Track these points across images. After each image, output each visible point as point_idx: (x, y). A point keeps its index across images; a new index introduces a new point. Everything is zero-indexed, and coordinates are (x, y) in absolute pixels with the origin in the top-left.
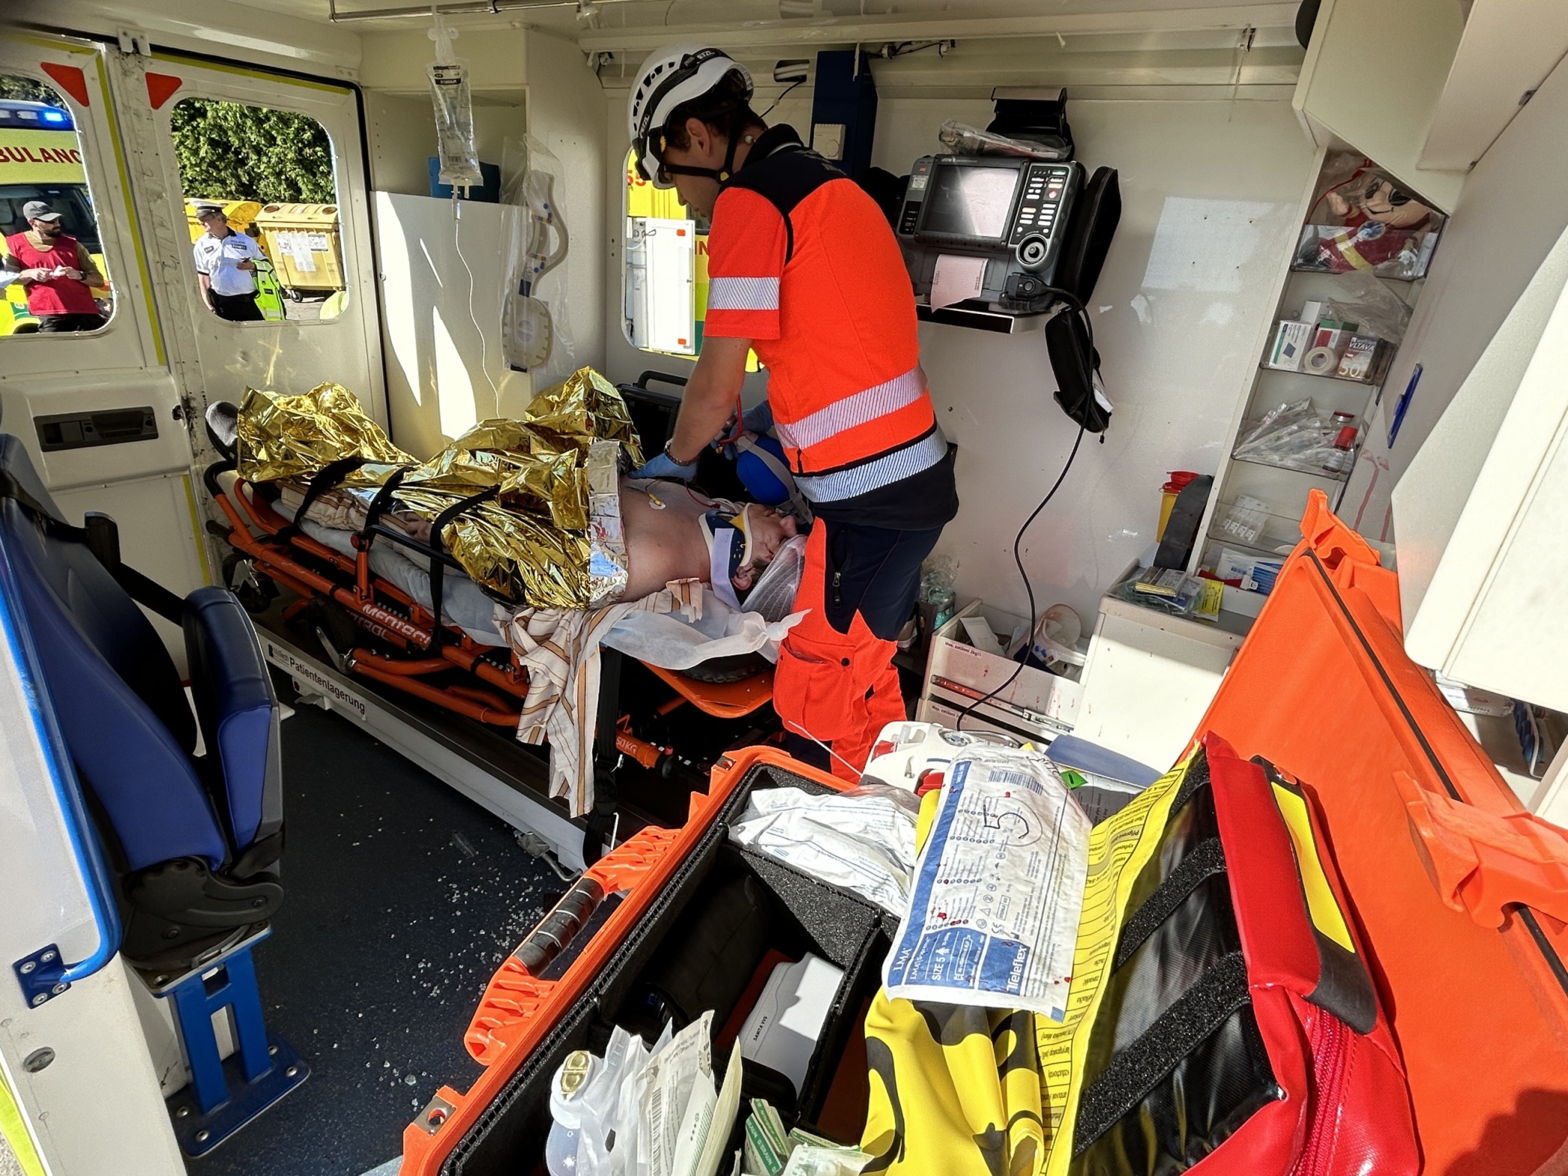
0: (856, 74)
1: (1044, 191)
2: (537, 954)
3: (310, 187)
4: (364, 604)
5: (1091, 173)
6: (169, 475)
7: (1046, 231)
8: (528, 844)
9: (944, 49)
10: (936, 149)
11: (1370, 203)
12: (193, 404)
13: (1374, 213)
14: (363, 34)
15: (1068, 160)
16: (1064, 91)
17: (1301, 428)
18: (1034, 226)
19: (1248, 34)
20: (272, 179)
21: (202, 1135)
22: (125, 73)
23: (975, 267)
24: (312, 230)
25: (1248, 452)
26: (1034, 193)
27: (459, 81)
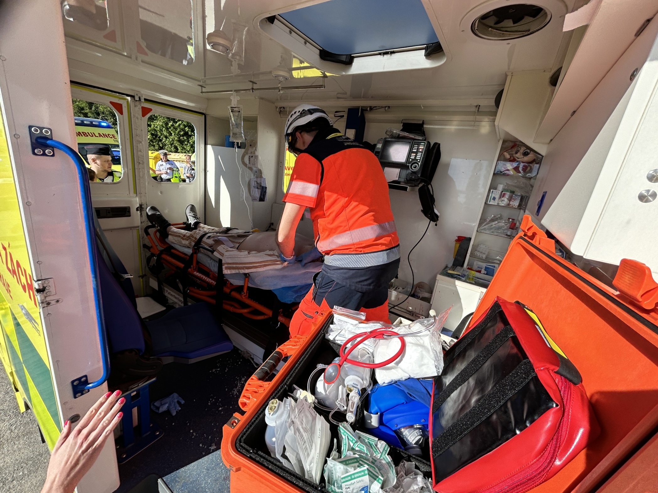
0: (360, 115)
1: (418, 149)
2: (262, 374)
3: (181, 148)
4: (194, 271)
5: (432, 144)
6: (132, 229)
7: (419, 160)
8: (244, 354)
9: (386, 108)
10: (384, 136)
11: (517, 155)
12: (143, 206)
13: (518, 158)
14: (208, 99)
15: (425, 140)
16: (423, 121)
17: (498, 223)
18: (415, 159)
19: (478, 107)
20: (170, 146)
21: (124, 455)
22: (135, 106)
23: (397, 171)
24: (181, 161)
25: (482, 230)
26: (415, 149)
27: (239, 112)
